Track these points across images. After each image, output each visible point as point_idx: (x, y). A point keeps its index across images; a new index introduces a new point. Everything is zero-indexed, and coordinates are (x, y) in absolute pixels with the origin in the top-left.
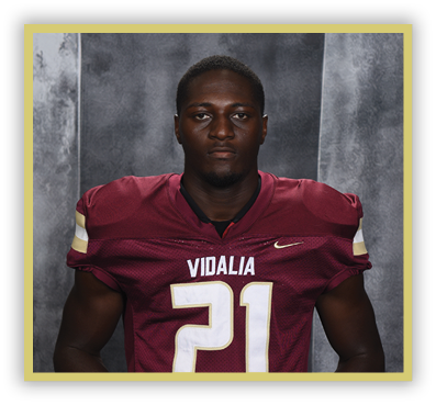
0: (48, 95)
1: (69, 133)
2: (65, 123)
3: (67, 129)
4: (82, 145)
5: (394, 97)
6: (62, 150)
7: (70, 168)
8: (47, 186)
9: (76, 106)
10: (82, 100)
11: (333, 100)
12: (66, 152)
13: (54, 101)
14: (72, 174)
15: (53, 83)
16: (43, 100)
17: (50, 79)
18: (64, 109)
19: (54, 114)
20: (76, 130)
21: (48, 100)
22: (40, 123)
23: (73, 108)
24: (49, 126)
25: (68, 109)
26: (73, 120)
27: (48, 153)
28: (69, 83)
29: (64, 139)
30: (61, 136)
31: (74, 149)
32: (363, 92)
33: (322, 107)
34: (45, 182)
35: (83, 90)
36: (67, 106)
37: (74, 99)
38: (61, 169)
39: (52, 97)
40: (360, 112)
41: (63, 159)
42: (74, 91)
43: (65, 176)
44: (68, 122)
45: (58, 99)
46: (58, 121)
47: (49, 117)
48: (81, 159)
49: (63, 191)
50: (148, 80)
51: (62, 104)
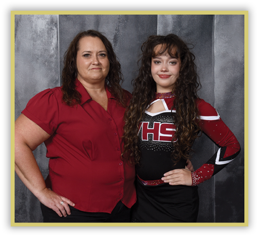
0: (45, 25)
1: (54, 41)
2: (53, 36)
3: (54, 39)
4: (60, 46)
5: (187, 24)
6: (52, 48)
7: (55, 56)
8: (46, 63)
9: (57, 30)
10: (59, 27)
11: (162, 26)
12: (53, 49)
13: (48, 28)
14: (56, 58)
15: (47, 20)
16: (44, 27)
17: (46, 18)
18: (52, 31)
19: (48, 34)
20: (58, 40)
21: (45, 27)
22: (42, 37)
23: (56, 31)
24: (46, 38)
25: (54, 31)
26: (56, 35)
27: (46, 49)
28: (54, 20)
29: (52, 43)
30: (51, 42)
31: (57, 47)
32: (174, 22)
33: (158, 29)
34: (45, 62)
35: (60, 23)
36: (53, 30)
37: (56, 27)
38: (51, 56)
39: (47, 26)
40: (173, 30)
41: (52, 52)
42: (56, 24)
43: (53, 59)
44: (54, 37)
45: (50, 27)
46: (50, 36)
47: (46, 34)
48: (60, 52)
49: (53, 65)
50: (87, 19)
51: (51, 28)
